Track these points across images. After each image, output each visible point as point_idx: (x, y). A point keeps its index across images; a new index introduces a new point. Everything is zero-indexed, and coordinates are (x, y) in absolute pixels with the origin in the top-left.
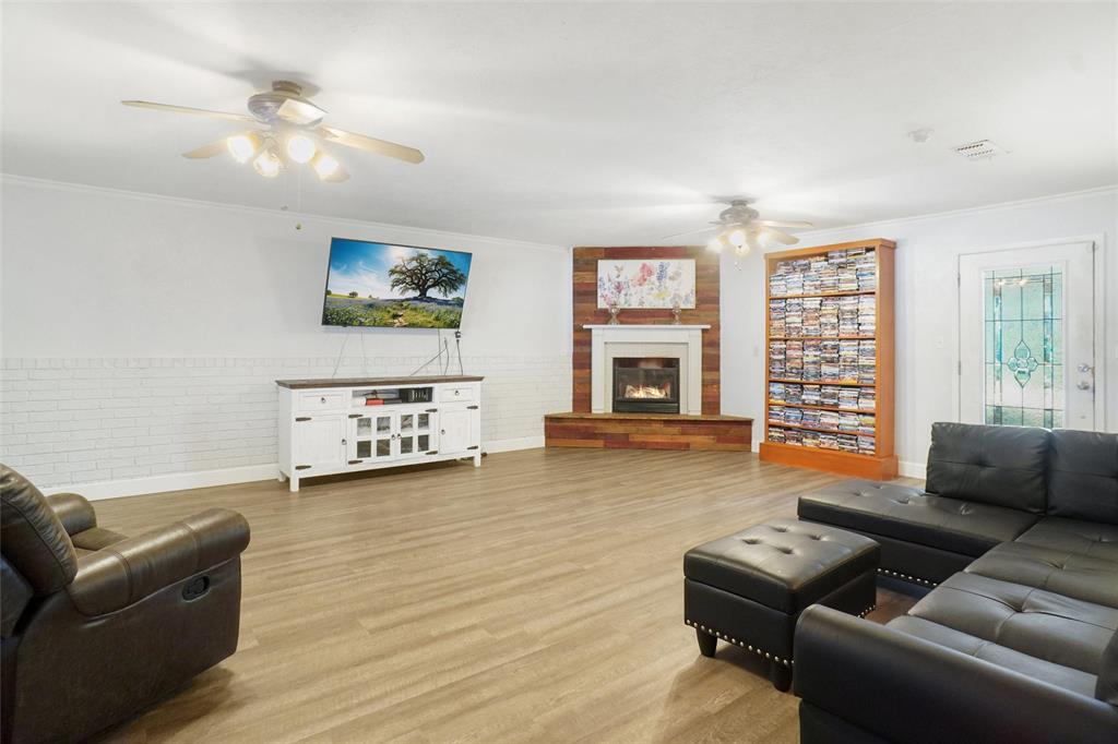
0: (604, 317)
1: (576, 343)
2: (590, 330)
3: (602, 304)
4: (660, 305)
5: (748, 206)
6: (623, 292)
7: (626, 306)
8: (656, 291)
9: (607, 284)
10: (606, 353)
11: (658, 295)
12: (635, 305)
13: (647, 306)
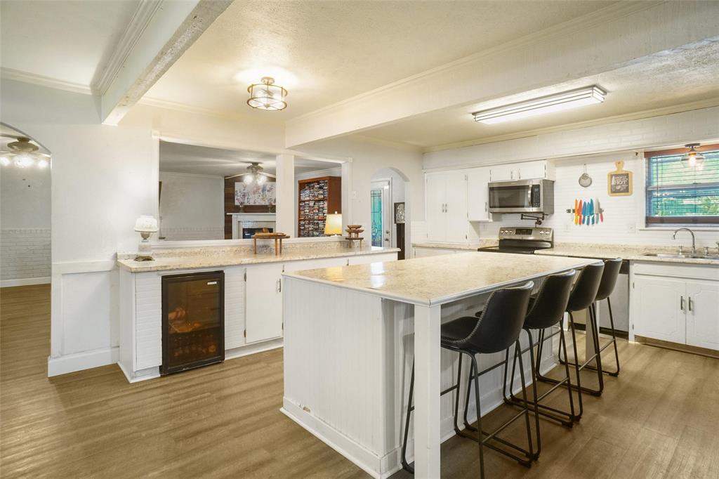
0: (237, 209)
1: (226, 222)
2: (231, 216)
3: (237, 203)
4: (263, 203)
5: (259, 165)
6: (246, 197)
7: (248, 204)
8: (261, 197)
9: (239, 194)
10: (239, 226)
11: (263, 199)
12: (252, 203)
13: (257, 204)
